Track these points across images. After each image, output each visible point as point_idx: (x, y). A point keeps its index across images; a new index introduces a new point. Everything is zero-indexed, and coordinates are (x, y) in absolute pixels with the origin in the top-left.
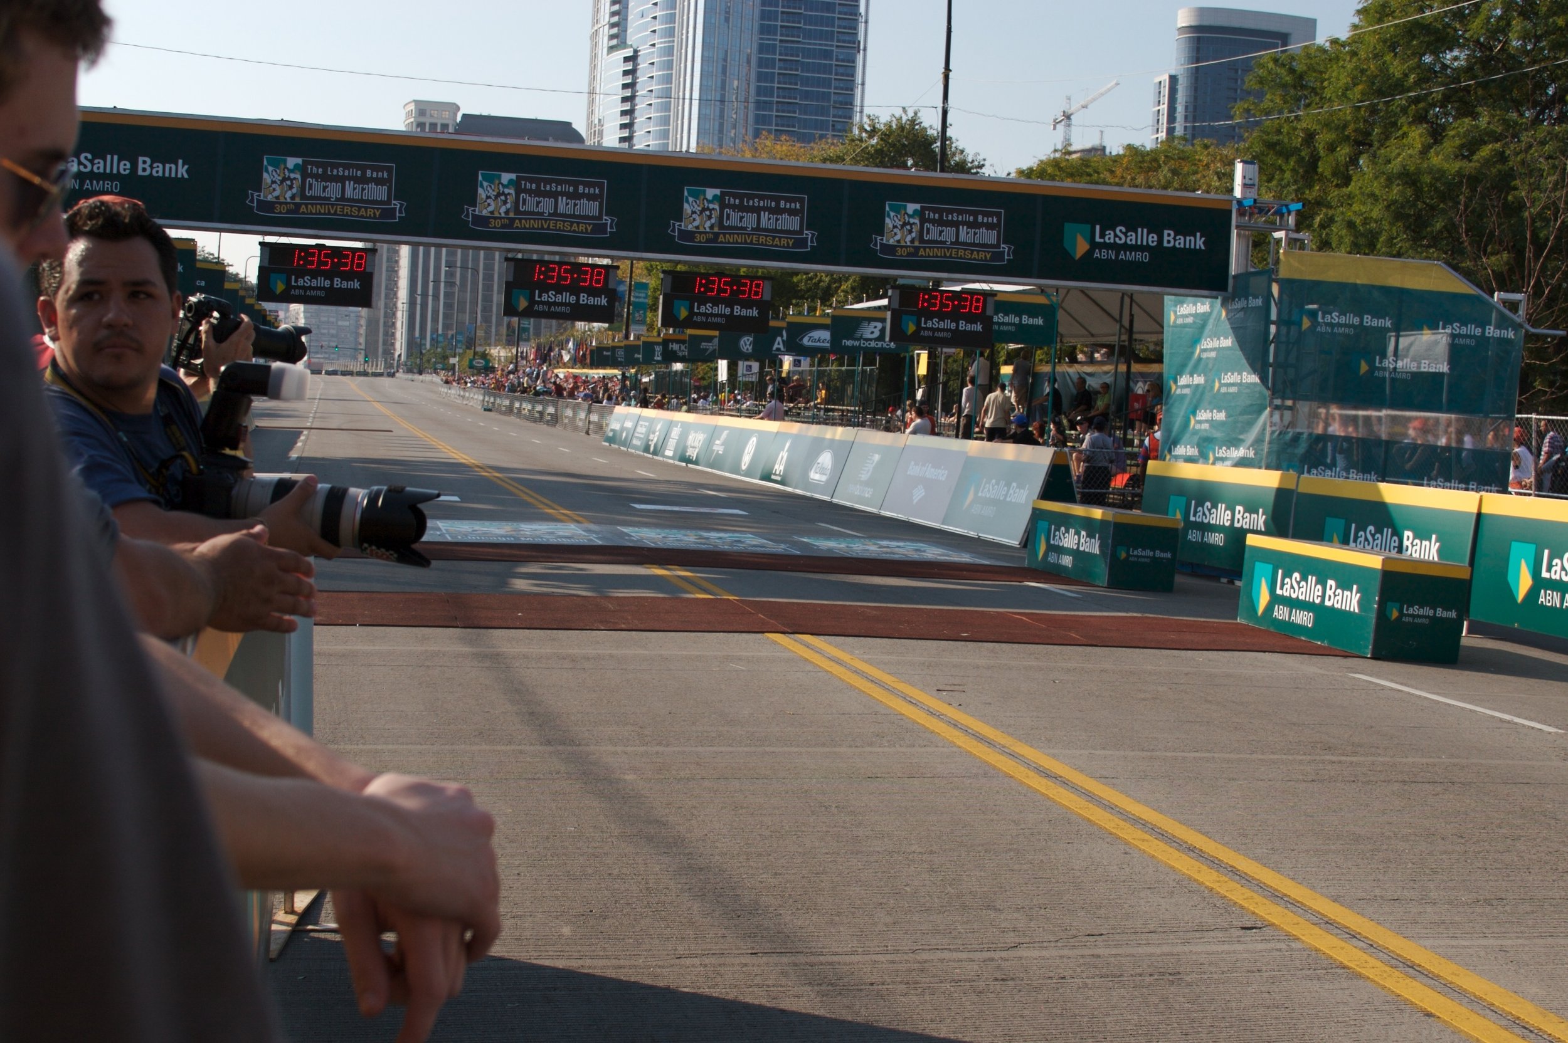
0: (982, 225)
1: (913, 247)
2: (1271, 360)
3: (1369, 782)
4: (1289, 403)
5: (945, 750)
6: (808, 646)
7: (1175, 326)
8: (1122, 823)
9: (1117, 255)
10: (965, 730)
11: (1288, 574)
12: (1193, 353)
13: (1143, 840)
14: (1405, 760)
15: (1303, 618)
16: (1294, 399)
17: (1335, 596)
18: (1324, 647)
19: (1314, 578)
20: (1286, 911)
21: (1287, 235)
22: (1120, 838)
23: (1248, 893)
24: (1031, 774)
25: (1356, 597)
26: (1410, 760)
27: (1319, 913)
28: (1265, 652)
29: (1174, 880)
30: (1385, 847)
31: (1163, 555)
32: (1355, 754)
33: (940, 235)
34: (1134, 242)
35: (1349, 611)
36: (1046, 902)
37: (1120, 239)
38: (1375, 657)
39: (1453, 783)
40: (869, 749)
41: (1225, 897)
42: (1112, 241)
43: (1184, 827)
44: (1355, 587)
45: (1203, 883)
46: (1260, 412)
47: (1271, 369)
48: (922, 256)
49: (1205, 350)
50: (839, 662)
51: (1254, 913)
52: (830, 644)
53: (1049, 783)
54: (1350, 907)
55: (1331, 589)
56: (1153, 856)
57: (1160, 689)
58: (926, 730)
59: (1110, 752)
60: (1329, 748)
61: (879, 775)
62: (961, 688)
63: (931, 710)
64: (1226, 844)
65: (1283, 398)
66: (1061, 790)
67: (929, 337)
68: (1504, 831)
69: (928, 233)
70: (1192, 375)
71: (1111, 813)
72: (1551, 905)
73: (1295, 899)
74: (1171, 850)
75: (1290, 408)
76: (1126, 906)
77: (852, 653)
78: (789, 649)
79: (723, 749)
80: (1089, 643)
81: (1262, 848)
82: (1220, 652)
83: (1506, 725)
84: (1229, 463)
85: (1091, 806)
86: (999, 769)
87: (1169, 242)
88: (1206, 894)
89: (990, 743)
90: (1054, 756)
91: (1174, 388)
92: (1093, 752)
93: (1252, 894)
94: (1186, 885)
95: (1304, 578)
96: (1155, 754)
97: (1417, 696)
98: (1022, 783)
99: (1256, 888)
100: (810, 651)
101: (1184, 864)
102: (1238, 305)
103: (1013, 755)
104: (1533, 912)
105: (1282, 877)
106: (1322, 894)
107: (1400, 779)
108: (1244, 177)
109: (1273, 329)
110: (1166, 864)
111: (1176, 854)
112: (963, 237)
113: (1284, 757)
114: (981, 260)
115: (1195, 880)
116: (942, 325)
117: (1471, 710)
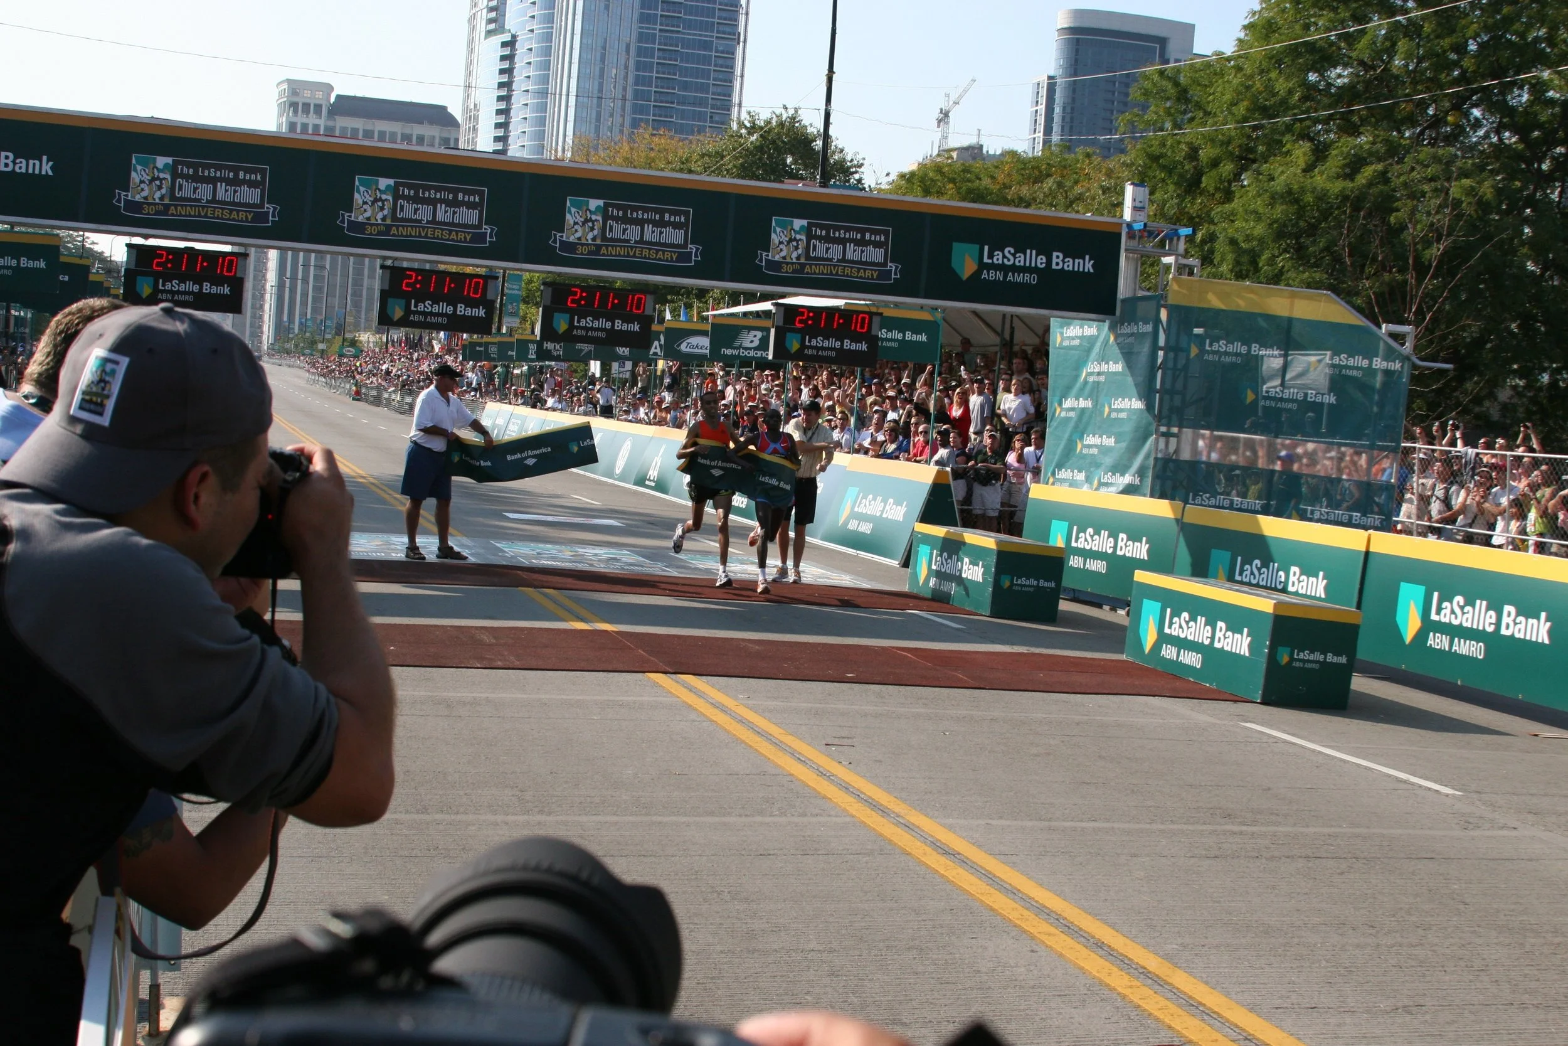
0: (870, 243)
1: (799, 264)
2: (1158, 387)
3: (1272, 858)
4: (1175, 430)
5: (838, 820)
6: (691, 689)
7: (1061, 348)
8: (1026, 913)
9: (1005, 276)
10: (857, 795)
11: (1176, 613)
12: (1077, 376)
13: (1050, 935)
14: (1305, 830)
15: (1191, 659)
16: (1180, 427)
17: (1225, 638)
18: (1213, 691)
19: (1204, 619)
20: (1203, 1025)
21: (1176, 261)
22: (1025, 931)
23: (1163, 1002)
24: (928, 850)
25: (1247, 641)
26: (1311, 830)
27: (1237, 1026)
28: (1154, 696)
29: (1085, 985)
30: (1296, 940)
31: (1046, 584)
32: (1255, 822)
33: (827, 252)
34: (1022, 264)
35: (1240, 654)
36: (955, 1014)
37: (1009, 260)
38: (1265, 702)
39: (1356, 858)
40: (759, 819)
41: (1139, 1006)
42: (1000, 262)
43: (1089, 917)
44: (1246, 630)
45: (1115, 989)
46: (1145, 439)
47: (1158, 395)
48: (808, 273)
49: (1092, 374)
50: (724, 709)
51: (1170, 1027)
52: (713, 686)
53: (948, 862)
54: (1267, 1017)
55: (1221, 630)
56: (1061, 955)
57: (1052, 742)
58: (817, 795)
59: (1008, 823)
60: (1228, 816)
61: (772, 852)
62: (849, 742)
63: (821, 769)
64: (1134, 939)
65: (1169, 426)
66: (961, 871)
67: (812, 355)
68: (1414, 919)
69: (814, 249)
70: (1077, 399)
71: (1013, 899)
72: (1471, 1012)
73: (1210, 1009)
74: (1079, 947)
75: (1174, 435)
76: (1037, 1018)
77: (736, 699)
78: (671, 693)
79: (609, 818)
80: (977, 685)
81: (1171, 943)
82: (1110, 696)
83: (1406, 786)
84: (1113, 489)
85: (992, 891)
86: (895, 844)
87: (1057, 264)
88: (1119, 1003)
89: (883, 811)
90: (950, 828)
91: (1058, 410)
92: (990, 822)
93: (1169, 1003)
94: (1099, 991)
95: (1193, 618)
96: (1053, 824)
97: (1309, 749)
98: (920, 863)
99: (1170, 995)
100: (692, 695)
101: (1094, 964)
102: (1127, 329)
103: (908, 827)
104: (1454, 1022)
105: (1195, 981)
106: (1238, 1002)
107: (1303, 855)
108: (1134, 200)
109: (1161, 353)
110: (1075, 964)
111: (1085, 952)
112: (850, 255)
113: (1185, 827)
114: (868, 278)
115: (1107, 985)
116: (826, 344)
117: (1366, 768)
